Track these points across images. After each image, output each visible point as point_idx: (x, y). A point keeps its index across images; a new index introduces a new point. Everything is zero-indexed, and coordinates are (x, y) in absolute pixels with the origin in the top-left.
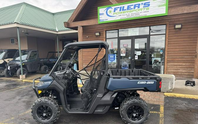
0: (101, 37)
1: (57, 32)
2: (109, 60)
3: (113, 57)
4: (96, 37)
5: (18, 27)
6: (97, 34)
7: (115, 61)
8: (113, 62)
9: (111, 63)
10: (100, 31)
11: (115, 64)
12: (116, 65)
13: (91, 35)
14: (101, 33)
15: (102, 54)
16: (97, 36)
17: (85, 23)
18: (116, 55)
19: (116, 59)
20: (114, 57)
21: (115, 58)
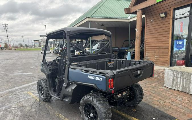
0: (167, 18)
1: (129, 19)
2: (176, 47)
3: (181, 43)
4: (162, 19)
5: (90, 21)
6: (163, 15)
7: (184, 49)
8: (181, 50)
9: (179, 51)
10: (167, 10)
11: (182, 52)
12: (184, 54)
13: (156, 18)
14: (168, 12)
15: (167, 40)
16: (163, 17)
17: (144, 5)
18: (185, 40)
19: (185, 47)
20: (183, 43)
21: (183, 45)
